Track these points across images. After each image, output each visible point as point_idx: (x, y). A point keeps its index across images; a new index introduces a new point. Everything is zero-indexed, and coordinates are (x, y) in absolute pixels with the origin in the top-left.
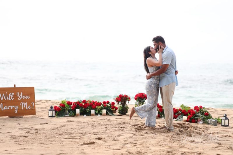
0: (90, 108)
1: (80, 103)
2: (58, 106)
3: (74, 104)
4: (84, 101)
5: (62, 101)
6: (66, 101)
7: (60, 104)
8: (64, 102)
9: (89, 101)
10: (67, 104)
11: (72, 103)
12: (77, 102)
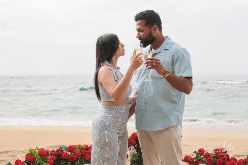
0: (82, 159)
1: (63, 151)
2: (23, 159)
3: (51, 155)
4: (71, 149)
5: (31, 151)
6: (38, 149)
7: (27, 156)
8: (33, 152)
9: (79, 146)
10: (39, 157)
11: (47, 152)
12: (58, 151)
